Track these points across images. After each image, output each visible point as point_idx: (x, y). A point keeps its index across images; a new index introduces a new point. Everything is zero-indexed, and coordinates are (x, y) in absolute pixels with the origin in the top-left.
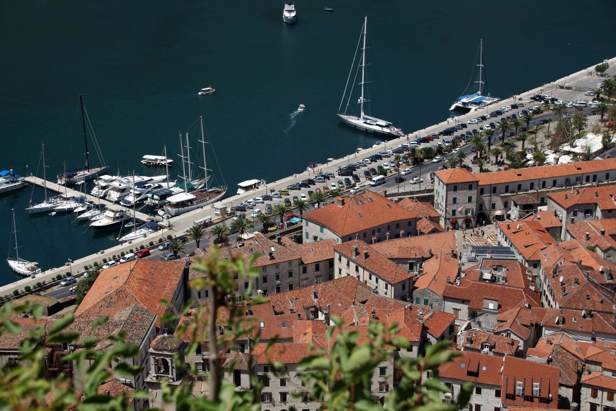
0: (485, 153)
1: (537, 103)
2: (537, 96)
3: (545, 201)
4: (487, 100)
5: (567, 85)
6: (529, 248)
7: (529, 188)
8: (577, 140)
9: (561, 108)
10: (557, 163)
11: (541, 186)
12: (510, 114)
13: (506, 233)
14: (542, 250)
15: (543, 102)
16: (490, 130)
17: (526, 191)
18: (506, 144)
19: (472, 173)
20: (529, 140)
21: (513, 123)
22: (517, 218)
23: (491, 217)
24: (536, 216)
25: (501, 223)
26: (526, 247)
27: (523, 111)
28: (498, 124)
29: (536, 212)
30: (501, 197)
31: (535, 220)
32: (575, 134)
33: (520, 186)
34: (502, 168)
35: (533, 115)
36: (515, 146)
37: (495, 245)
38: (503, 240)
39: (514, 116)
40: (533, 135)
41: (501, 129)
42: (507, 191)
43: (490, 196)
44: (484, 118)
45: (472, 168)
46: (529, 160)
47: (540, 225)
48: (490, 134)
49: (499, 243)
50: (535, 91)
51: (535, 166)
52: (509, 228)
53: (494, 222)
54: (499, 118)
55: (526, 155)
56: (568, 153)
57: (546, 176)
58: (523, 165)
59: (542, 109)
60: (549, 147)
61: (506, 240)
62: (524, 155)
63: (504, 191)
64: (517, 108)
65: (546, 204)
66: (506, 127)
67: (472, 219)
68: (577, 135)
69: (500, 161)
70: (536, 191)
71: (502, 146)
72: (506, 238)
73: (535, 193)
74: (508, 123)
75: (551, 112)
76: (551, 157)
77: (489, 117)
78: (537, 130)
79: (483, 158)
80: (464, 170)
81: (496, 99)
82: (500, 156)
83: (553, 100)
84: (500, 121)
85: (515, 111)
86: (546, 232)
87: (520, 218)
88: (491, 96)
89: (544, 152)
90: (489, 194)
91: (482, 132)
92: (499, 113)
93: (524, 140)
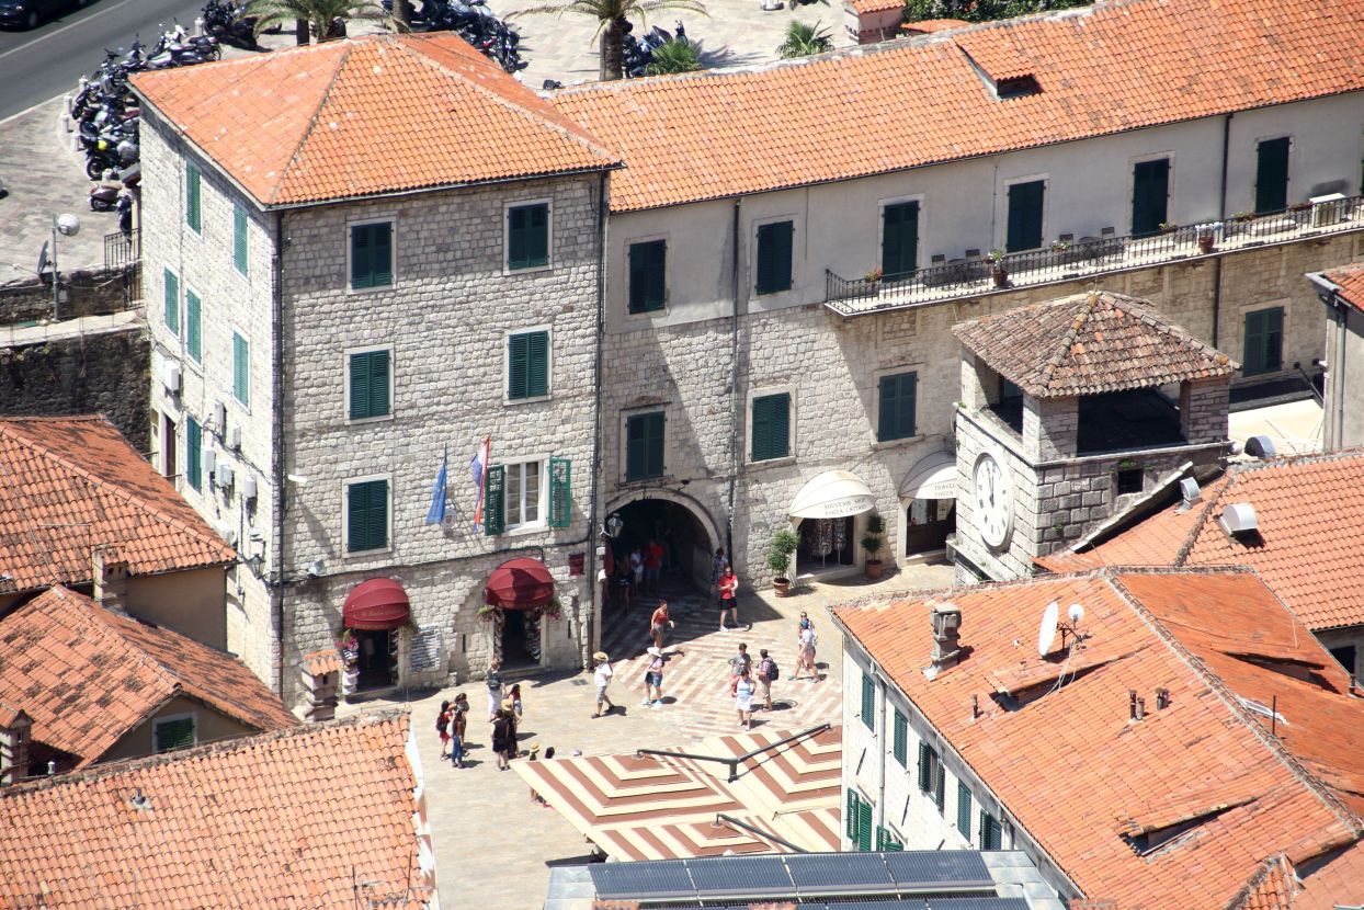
3: (1291, 349)
6: (1174, 849)
7: (1123, 223)
11: (1244, 197)
13: (929, 707)
14: (1307, 866)
17: (1092, 252)
22: (1025, 547)
23: (756, 549)
24: (1212, 514)
25: (870, 597)
26: (1144, 841)
29: (1212, 466)
30: (842, 323)
31: (1215, 550)
33: (1026, 205)
37: (816, 844)
38: (905, 779)
42: (899, 261)
43: (732, 322)
47: (1264, 609)
49: (860, 813)
52: (955, 652)
53: (786, 589)
57: (1293, 87)
61: (930, 780)
63: (875, 265)
65: (1309, 383)
67: (560, 573)
70: (1191, 250)
72: (928, 753)
73: (1183, 266)
80: (450, 59)
86: (1336, 671)
87: (1055, 536)
90: (724, 308)
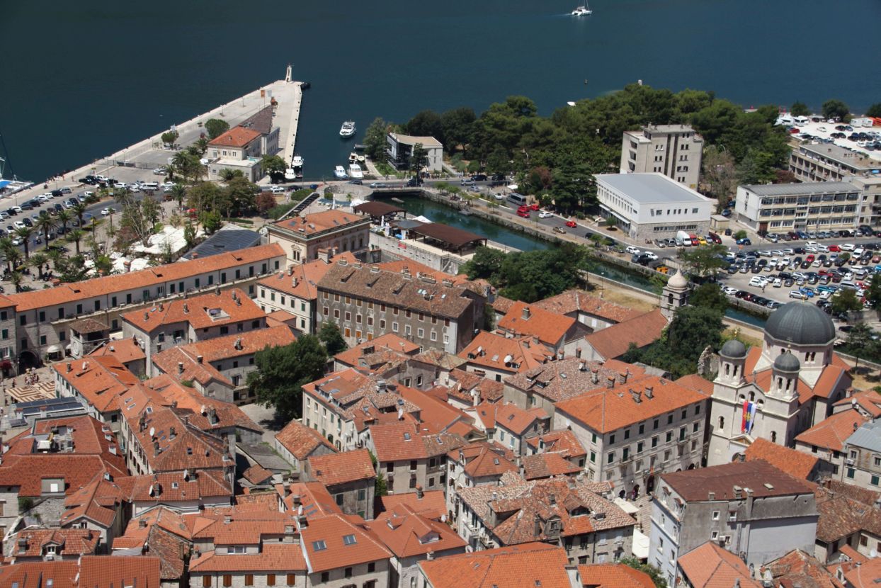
0: (21, 263)
1: (90, 186)
2: (88, 177)
3: (119, 325)
4: (14, 185)
5: (127, 161)
6: (103, 394)
7: (94, 308)
8: (152, 237)
9: (124, 193)
10: (129, 270)
11: (111, 305)
12: (52, 204)
13: (66, 378)
14: (121, 394)
15: (97, 185)
16: (24, 229)
17: (90, 313)
18: (52, 248)
19: (5, 294)
20: (85, 241)
21: (57, 217)
22: (81, 354)
23: (42, 357)
24: (107, 348)
25: (58, 363)
26: (99, 393)
27: (70, 200)
28: (35, 220)
29: (107, 341)
30: (53, 325)
31: (108, 353)
32: (148, 229)
33: (80, 307)
34: (50, 283)
35: (86, 205)
36: (66, 250)
37: (52, 397)
38: (64, 387)
39: (58, 207)
40: (91, 233)
41: (41, 226)
42: (61, 316)
43: (37, 326)
44: (12, 212)
45: (4, 286)
46: (88, 269)
47: (115, 360)
48: (25, 234)
49: (58, 393)
50: (83, 171)
51: (98, 276)
52: (70, 369)
53: (47, 362)
54: (36, 210)
55: (83, 262)
56: (143, 255)
57: (117, 290)
58: (81, 277)
59: (98, 195)
60: (116, 248)
61: (68, 388)
62: (80, 261)
63: (58, 317)
64: (61, 195)
65: (120, 330)
66: (48, 223)
67: (12, 363)
68: (151, 229)
69: (46, 274)
70: (104, 312)
71: (46, 251)
72: (67, 384)
73: (103, 315)
74: (51, 217)
75: (111, 199)
76: (119, 263)
77: (20, 209)
78: (94, 225)
79: (19, 271)
81: (27, 184)
82: (44, 266)
83: (112, 182)
84: (38, 215)
85: (58, 200)
86: (125, 368)
87: (85, 352)
88: (19, 180)
89: (108, 256)
90: (35, 324)
91: (12, 233)
92: (35, 203)
93: (77, 241)
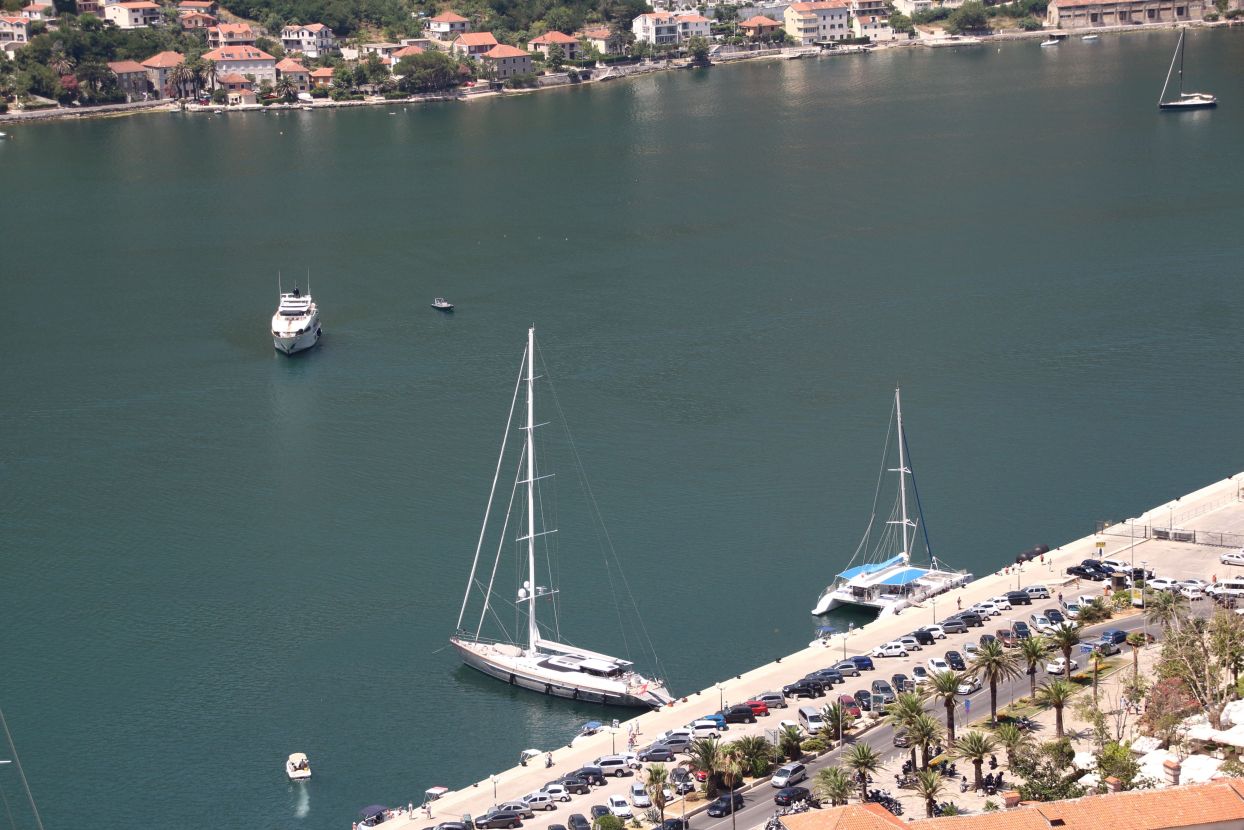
0: (939, 751)
1: (1087, 585)
2: (1088, 563)
4: (933, 578)
5: (1179, 527)
8: (1230, 705)
9: (1167, 601)
10: (1176, 782)
12: (1007, 620)
15: (1107, 582)
16: (948, 676)
18: (1005, 719)
19: (903, 818)
20: (1077, 707)
21: (1018, 651)
27: (1047, 612)
28: (972, 656)
32: (1223, 686)
34: (999, 799)
35: (1081, 625)
36: (1033, 727)
39: (1021, 629)
40: (1089, 690)
41: (983, 670)
44: (925, 637)
45: (902, 801)
46: (1081, 773)
48: (948, 687)
50: (1078, 551)
51: (1105, 790)
54: (974, 635)
55: (1072, 755)
56: (1210, 747)
58: (1066, 789)
59: (1108, 603)
60: (1145, 728)
62: (1064, 755)
64: (1028, 602)
66: (998, 664)
68: (1230, 687)
69: (990, 777)
71: (992, 725)
74: (1005, 650)
75: (1137, 613)
76: (1153, 763)
77: (941, 632)
78: (1098, 672)
79: (934, 768)
81: (959, 576)
82: (987, 759)
83: (1138, 574)
84: (977, 645)
85: (1021, 613)
88: (941, 567)
89: (1128, 744)
91: (922, 683)
92: (972, 620)
93: (1059, 706)
